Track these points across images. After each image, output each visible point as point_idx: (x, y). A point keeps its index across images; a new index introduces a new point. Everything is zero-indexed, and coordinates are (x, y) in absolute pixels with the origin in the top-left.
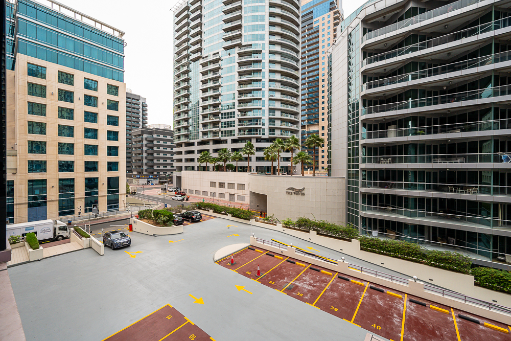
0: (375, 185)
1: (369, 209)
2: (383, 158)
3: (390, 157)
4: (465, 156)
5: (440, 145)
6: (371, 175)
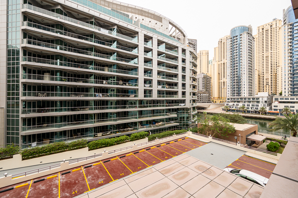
1: (29, 129)
2: (41, 93)
3: (45, 93)
4: (84, 94)
5: (74, 88)
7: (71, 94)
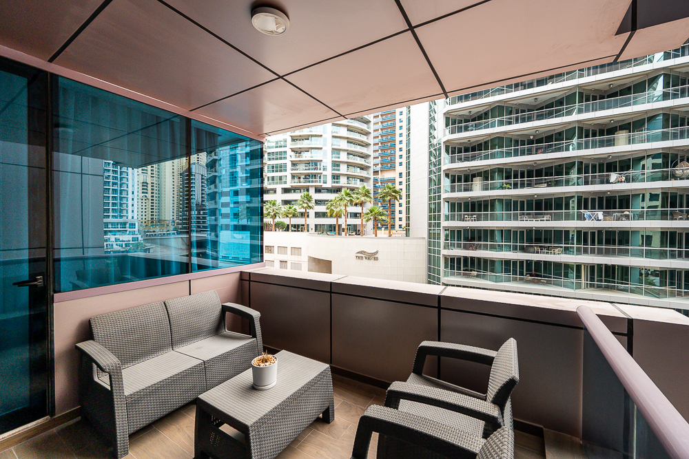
0: (459, 246)
1: (453, 274)
2: (468, 215)
3: (475, 214)
4: (551, 214)
5: (527, 201)
6: (454, 234)
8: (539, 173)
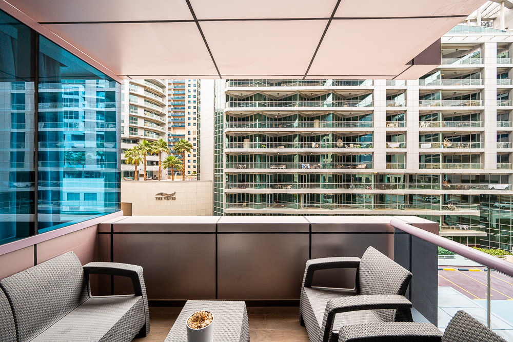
0: (235, 186)
1: (231, 206)
2: (240, 164)
3: (245, 164)
4: (286, 164)
5: (274, 156)
6: (232, 178)
7: (271, 164)
8: (280, 139)
